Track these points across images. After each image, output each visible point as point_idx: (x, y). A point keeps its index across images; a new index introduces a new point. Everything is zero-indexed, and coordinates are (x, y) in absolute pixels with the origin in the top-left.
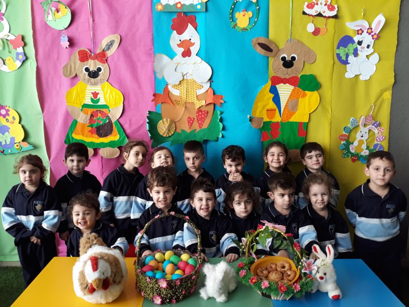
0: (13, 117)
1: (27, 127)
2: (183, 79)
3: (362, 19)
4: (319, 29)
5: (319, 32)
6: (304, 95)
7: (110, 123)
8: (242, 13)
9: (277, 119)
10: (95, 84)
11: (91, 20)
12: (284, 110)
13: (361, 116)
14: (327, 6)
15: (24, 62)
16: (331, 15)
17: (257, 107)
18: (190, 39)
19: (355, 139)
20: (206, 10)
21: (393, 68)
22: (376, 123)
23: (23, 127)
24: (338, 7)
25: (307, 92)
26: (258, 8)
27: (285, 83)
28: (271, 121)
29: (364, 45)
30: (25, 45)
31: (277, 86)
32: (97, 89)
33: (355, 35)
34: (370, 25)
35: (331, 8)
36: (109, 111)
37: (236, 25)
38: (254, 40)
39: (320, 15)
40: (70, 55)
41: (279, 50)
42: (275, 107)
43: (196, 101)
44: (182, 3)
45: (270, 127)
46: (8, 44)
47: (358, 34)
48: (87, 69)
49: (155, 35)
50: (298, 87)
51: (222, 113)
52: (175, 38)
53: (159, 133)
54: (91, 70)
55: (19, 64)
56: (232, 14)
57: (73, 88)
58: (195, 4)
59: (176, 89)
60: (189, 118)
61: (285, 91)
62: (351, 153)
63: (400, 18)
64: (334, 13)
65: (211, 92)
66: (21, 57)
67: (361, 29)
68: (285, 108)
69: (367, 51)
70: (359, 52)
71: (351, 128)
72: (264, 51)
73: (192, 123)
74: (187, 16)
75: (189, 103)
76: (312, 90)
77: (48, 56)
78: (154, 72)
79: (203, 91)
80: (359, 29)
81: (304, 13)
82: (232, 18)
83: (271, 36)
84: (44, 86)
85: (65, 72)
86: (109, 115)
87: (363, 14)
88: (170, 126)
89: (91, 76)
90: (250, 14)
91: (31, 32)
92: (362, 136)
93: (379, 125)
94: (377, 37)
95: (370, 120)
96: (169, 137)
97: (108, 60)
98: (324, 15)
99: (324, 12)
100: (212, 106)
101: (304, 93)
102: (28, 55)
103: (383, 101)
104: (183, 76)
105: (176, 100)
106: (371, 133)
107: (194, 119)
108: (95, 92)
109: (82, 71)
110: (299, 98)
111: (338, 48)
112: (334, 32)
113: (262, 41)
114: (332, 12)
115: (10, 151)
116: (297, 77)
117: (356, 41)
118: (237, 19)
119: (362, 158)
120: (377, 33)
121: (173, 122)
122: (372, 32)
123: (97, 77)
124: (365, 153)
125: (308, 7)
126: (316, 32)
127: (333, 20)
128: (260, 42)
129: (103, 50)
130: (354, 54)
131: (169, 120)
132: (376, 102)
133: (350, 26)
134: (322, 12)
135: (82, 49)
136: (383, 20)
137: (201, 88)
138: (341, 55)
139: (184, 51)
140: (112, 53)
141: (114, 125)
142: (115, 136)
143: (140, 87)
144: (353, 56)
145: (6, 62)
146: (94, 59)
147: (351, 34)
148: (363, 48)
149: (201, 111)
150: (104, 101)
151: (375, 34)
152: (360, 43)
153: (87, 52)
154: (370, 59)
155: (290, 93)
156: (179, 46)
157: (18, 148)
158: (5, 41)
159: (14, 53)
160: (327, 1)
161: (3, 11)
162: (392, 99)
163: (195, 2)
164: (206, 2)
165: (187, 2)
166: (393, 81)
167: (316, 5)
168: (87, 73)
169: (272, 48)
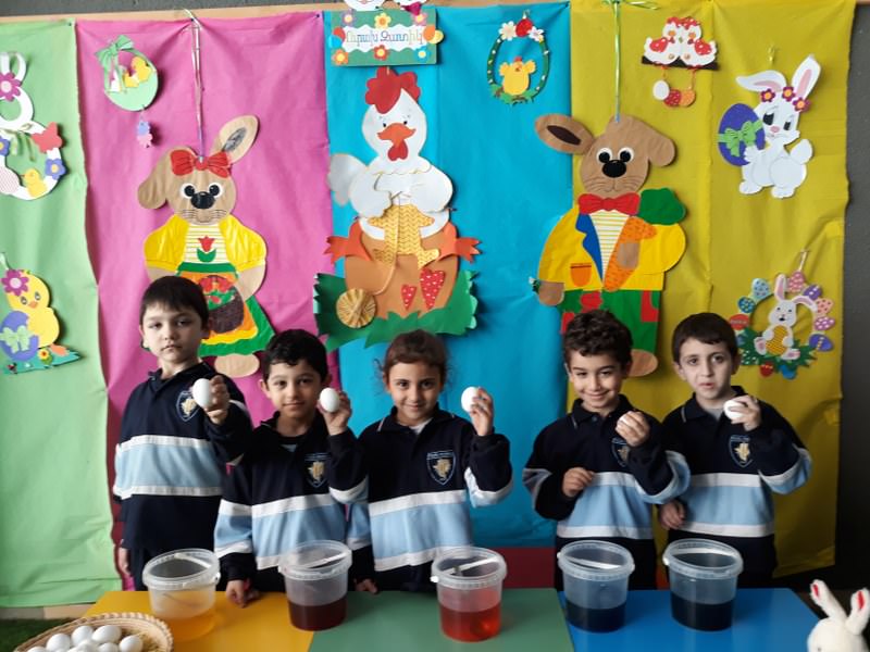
0: (37, 294)
1: (63, 314)
2: (392, 205)
3: (769, 69)
4: (678, 92)
5: (679, 98)
6: (652, 234)
7: (238, 303)
8: (514, 65)
9: (595, 284)
10: (207, 221)
11: (197, 89)
12: (609, 267)
13: (777, 276)
14: (693, 45)
15: (61, 179)
16: (703, 64)
17: (550, 261)
18: (405, 123)
19: (767, 325)
20: (439, 61)
21: (844, 171)
22: (810, 289)
23: (56, 313)
24: (717, 46)
25: (656, 226)
26: (546, 52)
27: (608, 209)
28: (580, 291)
29: (778, 122)
30: (65, 143)
31: (593, 216)
32: (211, 230)
33: (758, 103)
34: (788, 81)
35: (702, 48)
36: (237, 276)
37: (502, 90)
38: (540, 120)
39: (679, 63)
40: (155, 160)
41: (593, 140)
42: (587, 259)
43: (419, 252)
44: (387, 48)
45: (580, 302)
46: (29, 143)
47: (764, 100)
48: (189, 191)
49: (331, 115)
50: (638, 215)
51: (475, 276)
52: (374, 122)
53: (340, 321)
54: (196, 192)
55: (50, 182)
56: (493, 67)
57: (160, 229)
58: (414, 48)
59: (377, 226)
60: (405, 287)
61: (609, 225)
62: (757, 355)
63: (851, 64)
64: (708, 59)
65: (451, 231)
66: (55, 169)
67: (769, 91)
68: (611, 262)
69: (786, 136)
70: (767, 139)
71: (756, 301)
72: (562, 142)
73: (411, 299)
74: (397, 74)
75: (404, 255)
76: (668, 220)
77: (112, 165)
78: (330, 192)
79: (433, 230)
80: (765, 90)
81: (645, 61)
82: (494, 76)
83: (576, 112)
84: (102, 228)
85: (144, 196)
86: (237, 286)
87: (771, 59)
88: (364, 304)
89: (199, 202)
90: (530, 66)
91: (77, 117)
92: (782, 319)
93: (820, 294)
94: (807, 107)
95: (798, 283)
96: (363, 327)
97: (233, 170)
98: (687, 62)
99: (688, 57)
100: (454, 262)
101: (651, 229)
102: (71, 164)
103: (825, 242)
104: (392, 199)
105: (376, 250)
106: (802, 312)
107: (415, 288)
108: (206, 238)
109: (178, 195)
110: (638, 240)
111: (722, 131)
112: (709, 97)
113: (557, 122)
114: (705, 56)
115: (28, 365)
116: (634, 196)
117: (761, 116)
118: (502, 77)
119: (784, 367)
120: (804, 97)
121: (370, 296)
122: (793, 95)
123: (211, 205)
124: (791, 355)
125: (653, 47)
126: (673, 99)
127: (706, 75)
128: (552, 124)
129: (223, 150)
131: (361, 291)
132: (809, 243)
133: (747, 85)
134: (682, 58)
135: (179, 148)
136: (816, 70)
137: (429, 225)
138: (729, 146)
139: (393, 147)
140: (240, 156)
141: (246, 307)
142: (249, 329)
143: (300, 225)
144: (755, 147)
145: (25, 180)
146: (203, 169)
147: (748, 101)
148: (776, 130)
149: (430, 272)
150: (224, 256)
151: (800, 99)
152: (768, 119)
153: (188, 154)
154: (792, 152)
155: (620, 229)
156: (382, 136)
157: (45, 358)
158: (24, 138)
159: (41, 159)
160: (692, 35)
161: (19, 77)
162: (847, 236)
163: (415, 46)
164: (438, 44)
165: (398, 47)
166: (845, 197)
167: (670, 44)
168: (190, 198)
169: (578, 135)
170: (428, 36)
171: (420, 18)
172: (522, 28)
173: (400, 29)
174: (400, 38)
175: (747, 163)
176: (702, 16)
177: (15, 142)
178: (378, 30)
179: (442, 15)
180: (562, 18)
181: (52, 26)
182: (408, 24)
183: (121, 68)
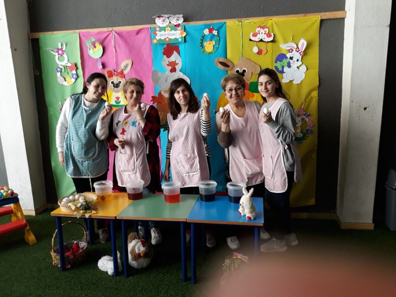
4: (261, 50)
5: (262, 52)
6: (253, 96)
8: (209, 42)
10: (118, 92)
11: (114, 52)
14: (266, 35)
15: (76, 79)
16: (269, 41)
17: (220, 104)
18: (175, 61)
20: (185, 41)
21: (318, 75)
22: (306, 114)
24: (274, 35)
25: (254, 93)
26: (218, 38)
29: (295, 59)
30: (77, 68)
32: (119, 95)
35: (269, 35)
37: (205, 50)
38: (216, 60)
39: (261, 41)
41: (234, 66)
44: (169, 38)
47: (289, 52)
48: (112, 83)
49: (154, 59)
50: (249, 90)
52: (165, 61)
54: (115, 83)
55: (73, 80)
58: (177, 38)
59: (167, 93)
64: (271, 39)
66: (75, 76)
67: (291, 49)
69: (297, 64)
70: (291, 65)
72: (223, 67)
74: (173, 46)
81: (250, 40)
82: (202, 46)
83: (229, 57)
87: (292, 39)
88: (163, 117)
89: (115, 86)
90: (214, 43)
91: (80, 60)
93: (309, 115)
94: (304, 54)
95: (302, 112)
98: (264, 40)
99: (264, 38)
102: (79, 75)
103: (312, 98)
106: (304, 121)
108: (118, 97)
109: (109, 84)
110: (249, 98)
111: (276, 62)
112: (272, 51)
113: (222, 60)
116: (247, 84)
117: (289, 57)
118: (205, 46)
119: (298, 139)
121: (165, 115)
122: (299, 50)
123: (119, 87)
124: (300, 135)
125: (253, 36)
126: (260, 52)
127: (270, 44)
128: (220, 61)
129: (122, 70)
130: (287, 66)
131: (162, 113)
132: (306, 99)
133: (284, 47)
135: (109, 70)
136: (305, 43)
138: (278, 67)
139: (171, 69)
144: (287, 67)
145: (66, 80)
146: (117, 76)
147: (284, 52)
148: (294, 62)
150: (123, 102)
151: (302, 52)
152: (291, 58)
153: (112, 71)
154: (300, 69)
156: (168, 65)
158: (66, 67)
159: (70, 74)
160: (265, 31)
161: (64, 49)
162: (319, 97)
163: (178, 37)
164: (185, 37)
165: (173, 37)
166: (317, 83)
167: (258, 35)
168: (112, 85)
169: (228, 64)
170: (182, 34)
171: (179, 28)
172: (211, 31)
173: (173, 32)
174: (173, 35)
175: (284, 73)
176: (269, 25)
177: (63, 69)
178: (167, 32)
179: (186, 27)
180: (224, 27)
181: (73, 33)
182: (176, 30)
183: (92, 46)
